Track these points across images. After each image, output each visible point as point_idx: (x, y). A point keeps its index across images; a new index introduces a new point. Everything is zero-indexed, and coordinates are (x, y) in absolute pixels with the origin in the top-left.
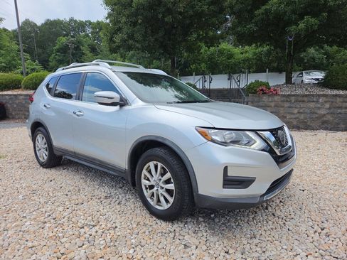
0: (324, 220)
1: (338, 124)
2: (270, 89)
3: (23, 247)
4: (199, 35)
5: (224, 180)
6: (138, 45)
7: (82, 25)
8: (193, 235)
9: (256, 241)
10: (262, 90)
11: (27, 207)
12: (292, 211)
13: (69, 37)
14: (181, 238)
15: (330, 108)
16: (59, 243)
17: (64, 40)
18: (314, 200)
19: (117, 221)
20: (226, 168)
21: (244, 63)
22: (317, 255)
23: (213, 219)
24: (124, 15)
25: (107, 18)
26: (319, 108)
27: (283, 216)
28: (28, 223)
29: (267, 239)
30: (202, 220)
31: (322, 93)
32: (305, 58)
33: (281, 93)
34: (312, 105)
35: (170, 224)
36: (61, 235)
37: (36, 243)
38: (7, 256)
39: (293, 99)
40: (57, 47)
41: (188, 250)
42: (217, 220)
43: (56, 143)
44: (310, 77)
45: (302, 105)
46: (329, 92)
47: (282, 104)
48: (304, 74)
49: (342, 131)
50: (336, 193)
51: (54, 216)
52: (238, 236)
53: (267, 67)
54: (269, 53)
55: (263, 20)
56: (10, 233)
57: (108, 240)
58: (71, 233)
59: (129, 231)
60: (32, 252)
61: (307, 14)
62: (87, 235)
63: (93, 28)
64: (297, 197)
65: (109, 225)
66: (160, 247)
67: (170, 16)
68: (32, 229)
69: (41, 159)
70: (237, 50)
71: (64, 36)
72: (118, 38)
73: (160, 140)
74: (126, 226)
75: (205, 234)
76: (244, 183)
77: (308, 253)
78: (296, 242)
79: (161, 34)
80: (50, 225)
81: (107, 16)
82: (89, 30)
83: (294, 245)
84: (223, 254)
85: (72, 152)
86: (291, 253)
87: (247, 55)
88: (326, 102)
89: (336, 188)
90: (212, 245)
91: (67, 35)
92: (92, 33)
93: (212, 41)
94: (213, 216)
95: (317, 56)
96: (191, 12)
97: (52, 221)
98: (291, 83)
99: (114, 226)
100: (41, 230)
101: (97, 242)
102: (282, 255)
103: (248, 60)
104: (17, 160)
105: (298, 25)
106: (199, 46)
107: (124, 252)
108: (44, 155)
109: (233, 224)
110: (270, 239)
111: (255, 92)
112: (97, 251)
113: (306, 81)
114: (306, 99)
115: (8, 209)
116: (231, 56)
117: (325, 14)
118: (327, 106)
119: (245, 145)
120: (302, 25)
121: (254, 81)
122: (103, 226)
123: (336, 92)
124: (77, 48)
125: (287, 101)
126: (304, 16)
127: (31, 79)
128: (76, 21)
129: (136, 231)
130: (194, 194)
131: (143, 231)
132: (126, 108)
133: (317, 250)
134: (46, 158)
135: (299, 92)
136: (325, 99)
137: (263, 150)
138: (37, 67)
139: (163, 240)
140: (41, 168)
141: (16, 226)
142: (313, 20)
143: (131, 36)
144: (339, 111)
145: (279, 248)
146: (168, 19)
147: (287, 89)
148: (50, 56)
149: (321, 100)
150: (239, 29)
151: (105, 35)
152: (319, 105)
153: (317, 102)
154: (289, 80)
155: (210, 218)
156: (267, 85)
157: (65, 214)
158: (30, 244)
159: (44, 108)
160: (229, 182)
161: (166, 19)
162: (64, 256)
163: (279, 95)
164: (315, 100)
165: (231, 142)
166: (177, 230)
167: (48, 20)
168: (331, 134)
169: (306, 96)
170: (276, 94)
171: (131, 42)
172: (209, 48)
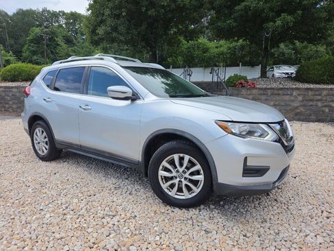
0: (320, 203)
1: (310, 115)
2: (248, 82)
3: (52, 238)
4: (179, 29)
5: (244, 170)
6: (122, 38)
7: (55, 15)
8: (210, 221)
9: (268, 225)
10: (241, 83)
11: (41, 200)
12: (291, 196)
13: (43, 27)
14: (200, 224)
15: (302, 101)
16: (86, 234)
17: (37, 30)
18: (307, 187)
19: (135, 211)
20: (246, 159)
21: (219, 57)
22: (325, 235)
23: (223, 206)
24: (107, 7)
25: (88, 10)
26: (293, 101)
27: (284, 201)
28: (48, 216)
29: (278, 222)
30: (213, 207)
31: (294, 87)
32: (276, 53)
33: (258, 86)
34: (287, 98)
35: (186, 211)
36: (85, 225)
37: (63, 235)
38: (39, 248)
39: (269, 92)
40: (30, 37)
41: (210, 235)
42: (226, 207)
43: (58, 136)
44: (281, 72)
45: (277, 98)
46: (301, 85)
47: (260, 97)
48: (275, 68)
49: (314, 122)
50: (324, 179)
51: (72, 208)
52: (250, 220)
53: (240, 62)
54: (242, 47)
55: (242, 16)
56: (34, 225)
57: (133, 229)
58: (94, 223)
59: (149, 220)
60: (63, 243)
61: (284, 11)
62: (110, 225)
63: (66, 19)
64: (291, 183)
65: (128, 215)
66: (183, 233)
67: (153, 10)
68: (55, 221)
69: (40, 152)
70: (212, 44)
71: (37, 26)
72: (101, 31)
73: (178, 133)
74: (145, 215)
75: (220, 220)
76: (260, 171)
77: (316, 233)
78: (303, 224)
79: (143, 27)
80: (71, 217)
81: (88, 7)
82: (63, 21)
83: (302, 227)
84: (242, 237)
85: (77, 145)
86: (301, 234)
87: (222, 49)
88: (299, 95)
89: (323, 174)
90: (230, 229)
91: (40, 25)
92: (66, 24)
93: (191, 35)
94: (222, 203)
95: (287, 51)
96: (173, 6)
97: (72, 212)
98: (266, 77)
99: (133, 215)
100: (64, 222)
101: (122, 231)
102: (295, 236)
103: (223, 53)
104: (12, 153)
105: (275, 22)
106: (179, 40)
107: (151, 239)
108: (44, 149)
109: (242, 210)
110: (279, 222)
111: (235, 86)
112: (126, 240)
113: (277, 75)
114: (281, 92)
115: (22, 202)
116: (206, 50)
117: (300, 12)
118: (300, 98)
119: (260, 136)
120: (279, 23)
121: (233, 75)
122: (123, 216)
123: (307, 86)
124: (51, 39)
125: (264, 94)
126: (281, 13)
127: (9, 71)
128: (49, 11)
129: (155, 220)
130: (214, 183)
131: (162, 219)
132: (138, 102)
133: (323, 230)
134: (46, 151)
135: (274, 85)
136: (298, 92)
137: (276, 141)
138: (12, 58)
139: (183, 227)
140: (41, 161)
141: (37, 219)
142: (289, 18)
143: (115, 29)
144: (311, 103)
145: (290, 230)
146: (152, 12)
147: (262, 83)
148: (23, 46)
149: (294, 94)
150: (219, 24)
151: (87, 27)
152: (293, 98)
153: (291, 95)
154: (264, 74)
155: (220, 205)
156: (245, 78)
157: (82, 205)
158: (58, 236)
159: (44, 101)
160: (248, 171)
161: (149, 13)
162: (96, 246)
163: (257, 88)
164: (289, 93)
165: (247, 134)
166: (194, 217)
167: (20, 10)
168: (305, 125)
169: (281, 89)
170: (254, 88)
171: (114, 34)
172: (188, 42)
